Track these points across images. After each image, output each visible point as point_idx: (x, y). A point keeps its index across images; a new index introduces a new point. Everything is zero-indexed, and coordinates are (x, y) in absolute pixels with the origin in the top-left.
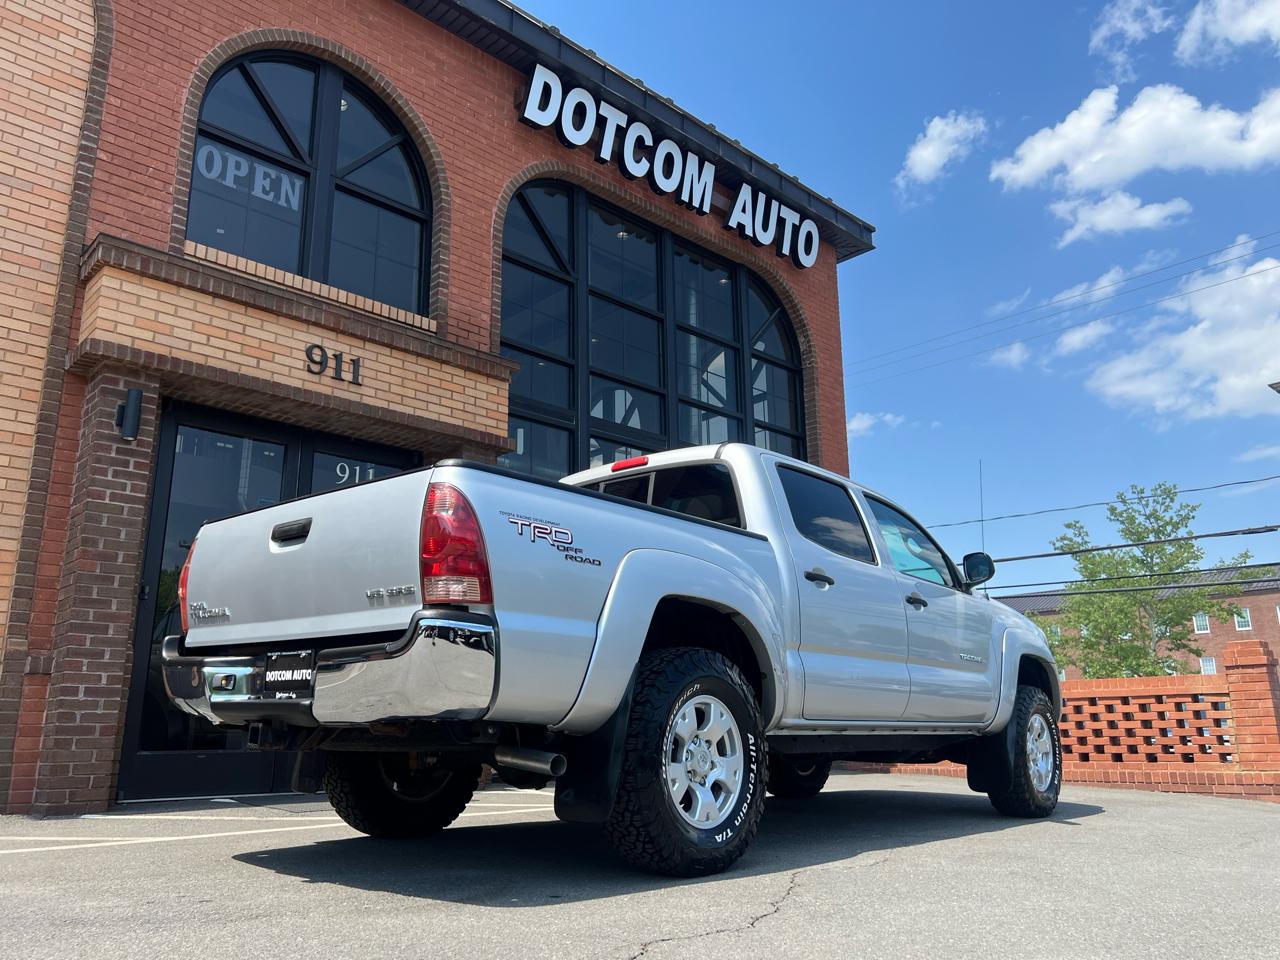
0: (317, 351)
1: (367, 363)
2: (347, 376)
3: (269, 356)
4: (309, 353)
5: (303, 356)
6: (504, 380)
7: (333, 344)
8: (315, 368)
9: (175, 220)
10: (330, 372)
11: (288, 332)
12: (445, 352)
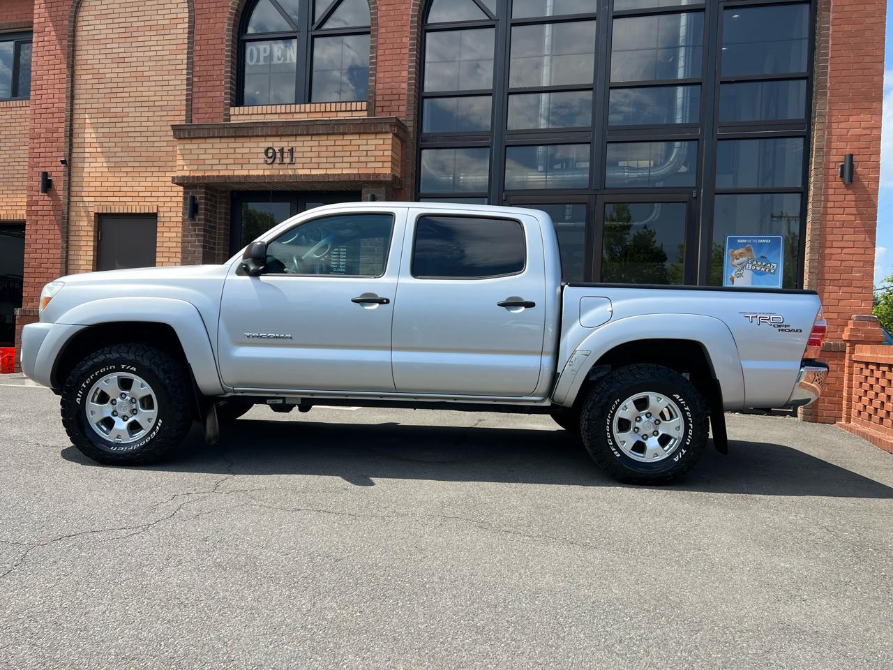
0: (271, 151)
1: (298, 149)
2: (287, 160)
3: (247, 161)
4: (266, 153)
5: (264, 156)
6: (387, 133)
7: (277, 144)
8: (270, 161)
9: (225, 99)
10: (278, 161)
11: (255, 145)
12: (342, 127)
